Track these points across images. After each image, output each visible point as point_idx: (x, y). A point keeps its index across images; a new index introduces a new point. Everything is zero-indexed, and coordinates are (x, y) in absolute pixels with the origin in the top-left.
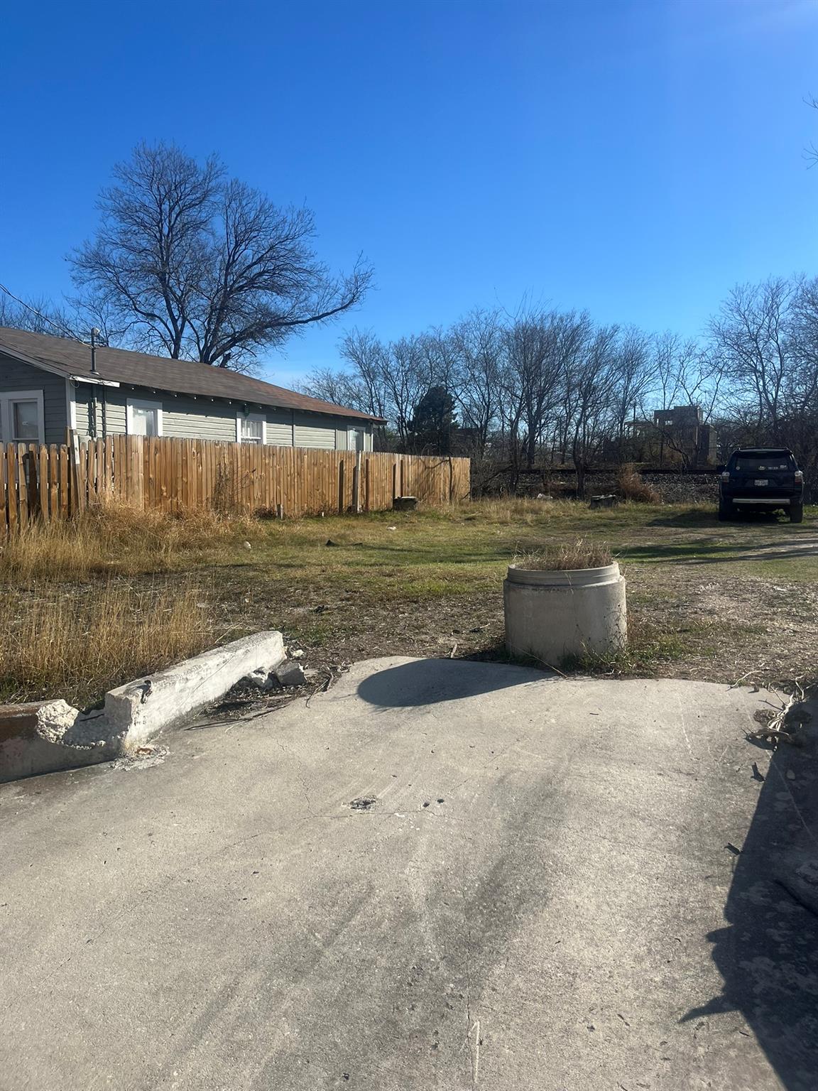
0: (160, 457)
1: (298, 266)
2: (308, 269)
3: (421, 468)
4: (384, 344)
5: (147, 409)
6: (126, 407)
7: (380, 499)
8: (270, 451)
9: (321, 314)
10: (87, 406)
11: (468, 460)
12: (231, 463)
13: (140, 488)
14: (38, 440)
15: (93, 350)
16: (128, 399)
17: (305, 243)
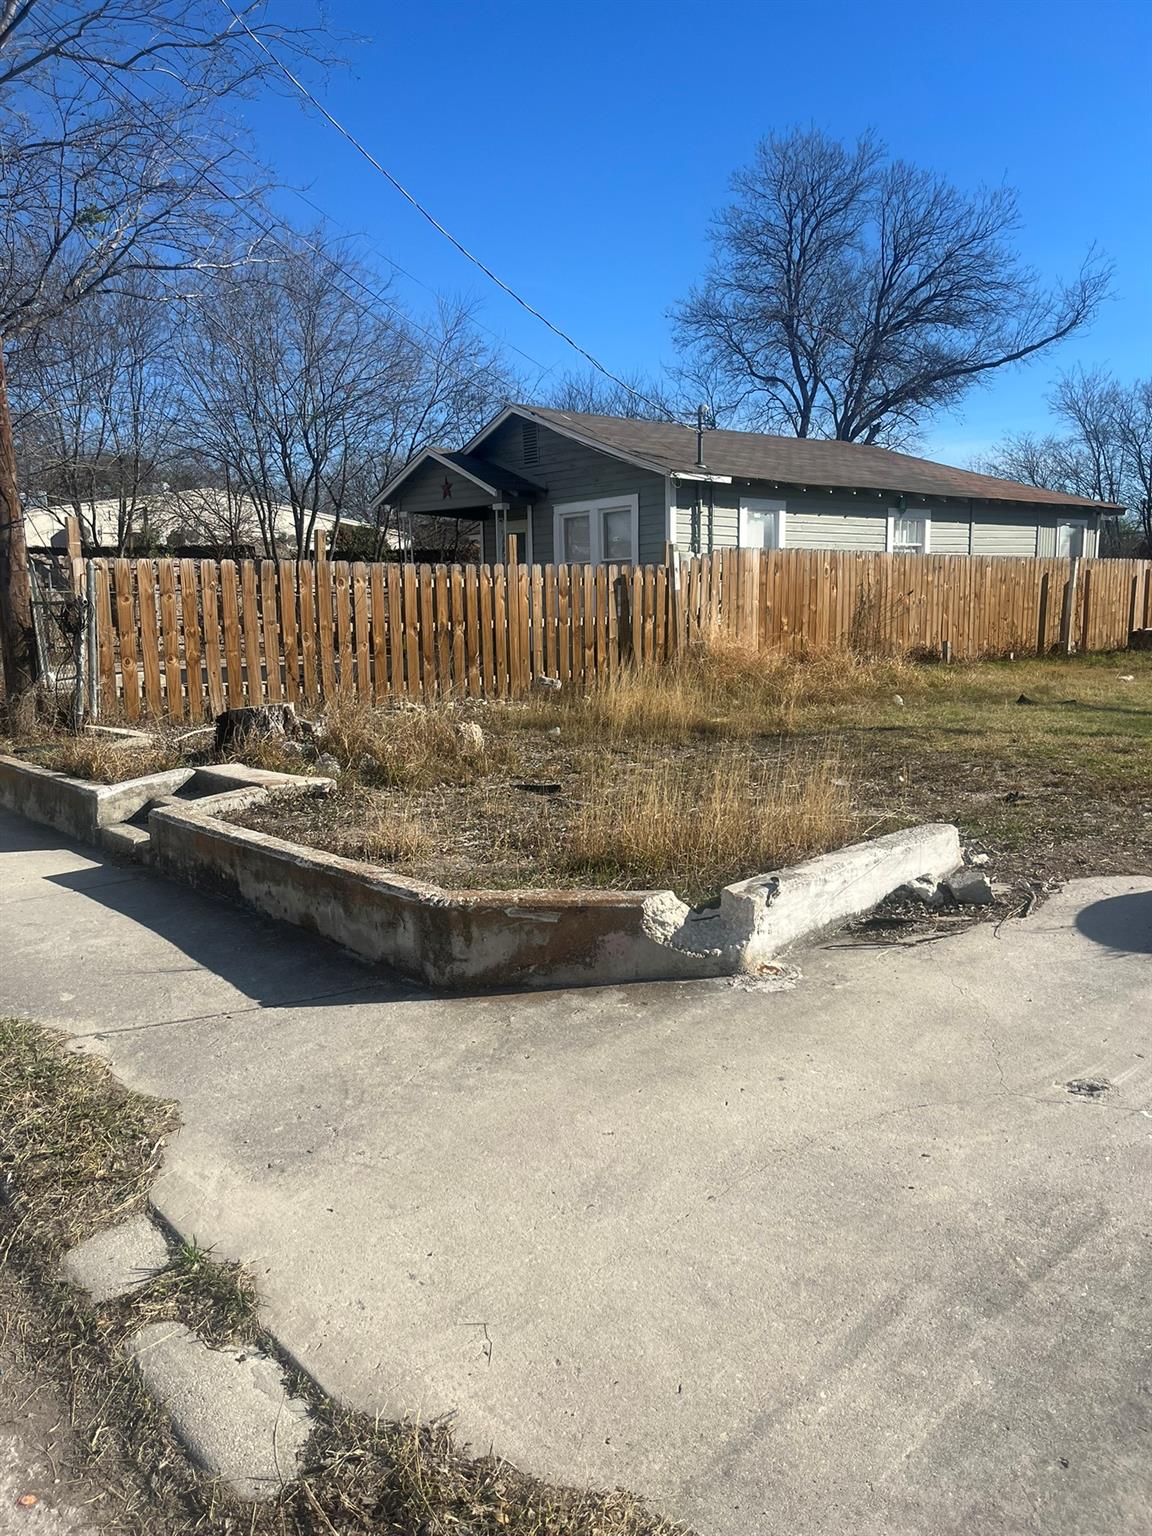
0: (782, 577)
1: (988, 279)
2: (1005, 281)
4: (1126, 385)
5: (765, 511)
6: (739, 510)
7: (1107, 631)
8: (936, 564)
9: (1021, 349)
10: (690, 511)
12: (879, 582)
13: (753, 621)
14: (631, 561)
15: (700, 434)
16: (742, 499)
17: (1001, 242)
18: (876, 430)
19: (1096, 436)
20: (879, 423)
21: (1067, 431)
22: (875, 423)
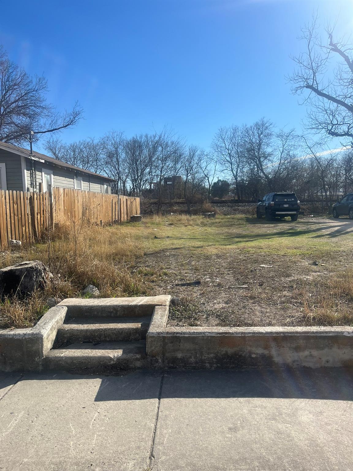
0: (68, 198)
1: (38, 105)
2: (44, 107)
3: (130, 202)
4: (68, 145)
5: (48, 174)
6: (42, 173)
10: (29, 172)
11: (139, 198)
13: (63, 212)
16: (43, 169)
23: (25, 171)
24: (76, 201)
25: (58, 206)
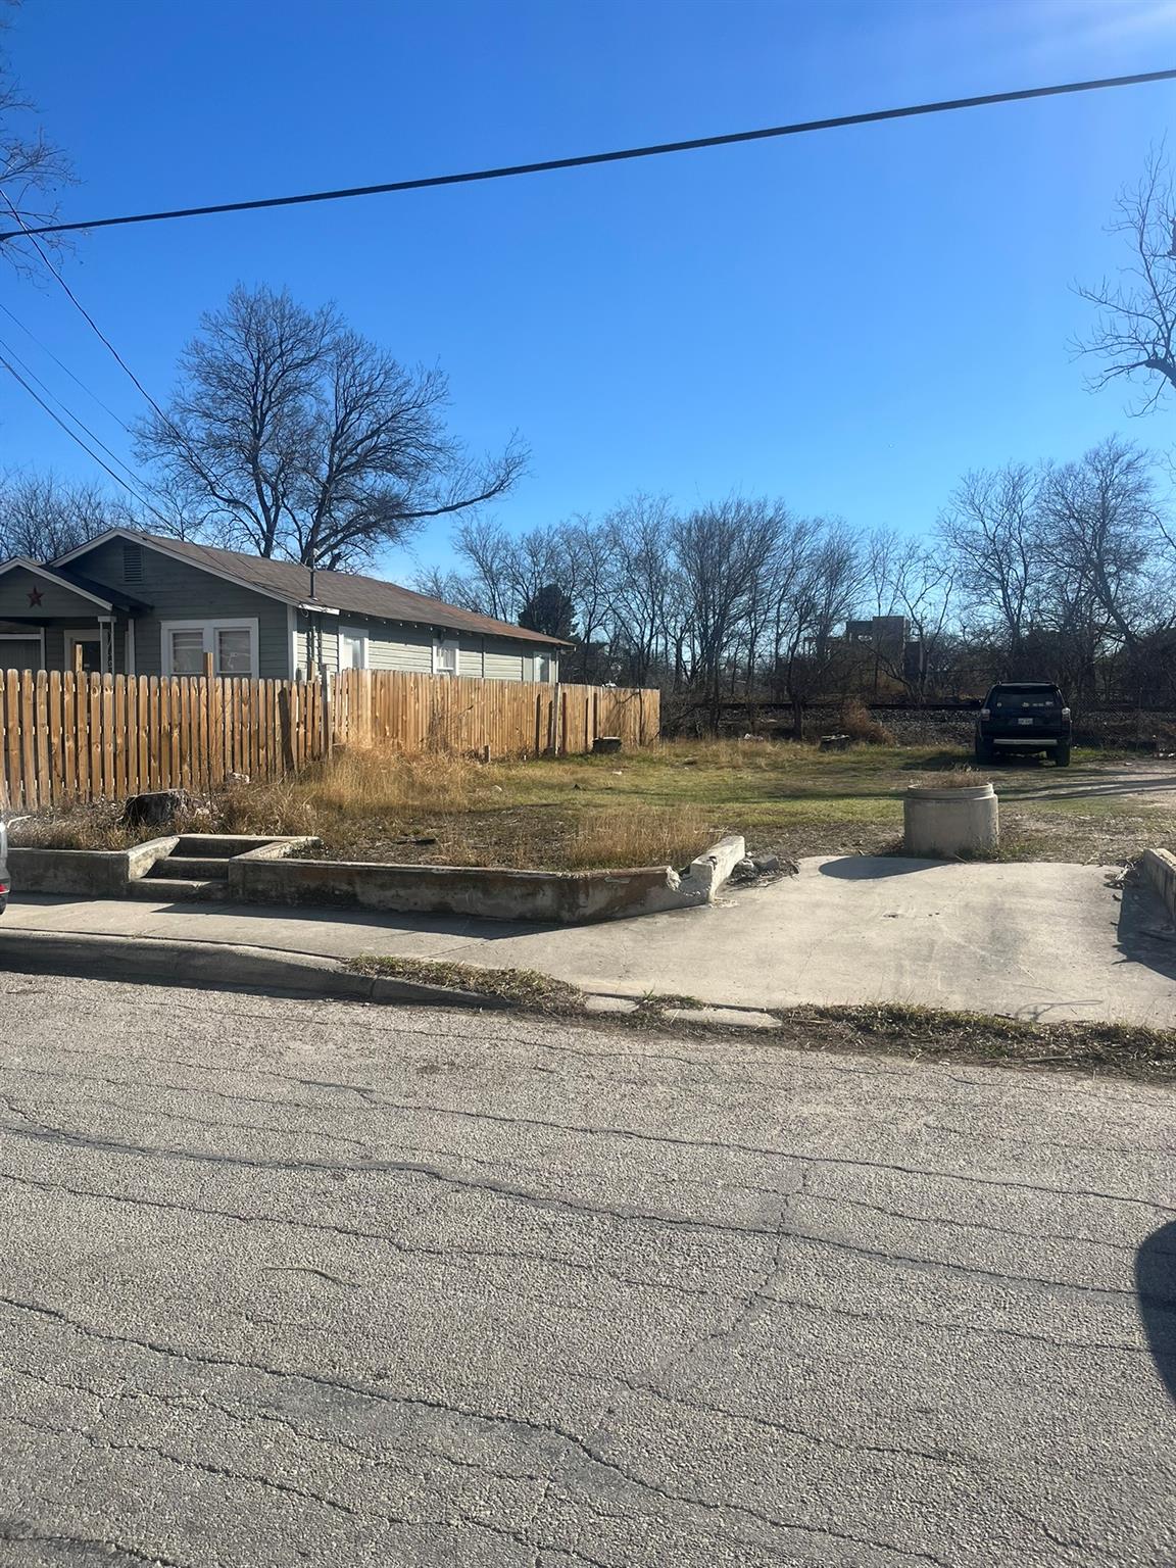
0: (385, 692)
1: (424, 441)
2: (438, 445)
3: (613, 702)
4: (515, 538)
5: (354, 638)
6: (339, 636)
8: (473, 685)
9: (455, 503)
10: (305, 635)
11: (657, 693)
12: (443, 698)
13: (367, 725)
15: (312, 574)
16: (340, 627)
17: (435, 413)
18: (336, 558)
19: (491, 576)
20: (339, 553)
21: (467, 569)
22: (336, 551)
23: (295, 634)
24: (411, 700)
25: (356, 708)
